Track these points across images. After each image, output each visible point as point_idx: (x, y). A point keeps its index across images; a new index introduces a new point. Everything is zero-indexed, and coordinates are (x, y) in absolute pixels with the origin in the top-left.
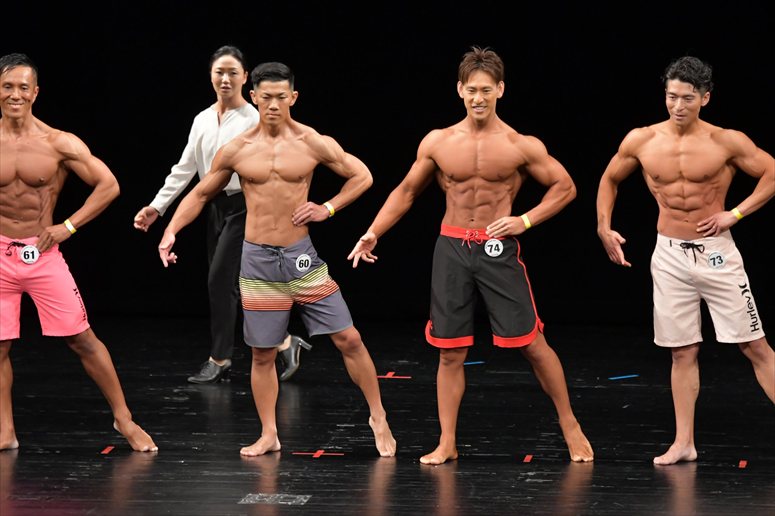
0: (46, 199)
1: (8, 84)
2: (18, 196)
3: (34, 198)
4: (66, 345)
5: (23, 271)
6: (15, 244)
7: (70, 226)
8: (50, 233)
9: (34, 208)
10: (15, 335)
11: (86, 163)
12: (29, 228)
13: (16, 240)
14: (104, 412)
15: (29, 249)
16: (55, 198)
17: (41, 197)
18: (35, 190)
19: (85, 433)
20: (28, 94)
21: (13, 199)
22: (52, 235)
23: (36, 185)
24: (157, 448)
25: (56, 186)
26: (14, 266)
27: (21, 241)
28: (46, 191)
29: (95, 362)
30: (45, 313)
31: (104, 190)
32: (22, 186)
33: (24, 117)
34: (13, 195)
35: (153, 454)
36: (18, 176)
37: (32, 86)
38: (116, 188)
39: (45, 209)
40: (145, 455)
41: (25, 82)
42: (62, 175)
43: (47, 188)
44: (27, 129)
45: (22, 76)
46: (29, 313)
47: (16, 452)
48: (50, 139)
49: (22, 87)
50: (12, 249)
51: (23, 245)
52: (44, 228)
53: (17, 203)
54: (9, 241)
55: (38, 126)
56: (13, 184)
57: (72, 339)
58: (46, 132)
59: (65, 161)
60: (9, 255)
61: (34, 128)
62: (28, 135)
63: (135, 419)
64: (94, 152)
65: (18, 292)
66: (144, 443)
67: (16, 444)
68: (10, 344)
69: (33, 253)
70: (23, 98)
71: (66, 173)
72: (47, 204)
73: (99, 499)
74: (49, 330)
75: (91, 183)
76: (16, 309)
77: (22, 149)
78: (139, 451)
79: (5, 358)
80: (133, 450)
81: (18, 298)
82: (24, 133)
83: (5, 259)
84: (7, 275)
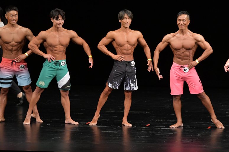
0: (191, 53)
1: (180, 20)
2: (183, 53)
3: (187, 53)
4: (197, 97)
5: (184, 75)
6: (182, 67)
7: (197, 61)
8: (191, 64)
9: (187, 56)
10: (182, 93)
11: (203, 43)
12: (186, 62)
13: (182, 66)
14: (208, 116)
15: (186, 68)
16: (194, 53)
17: (190, 53)
18: (188, 51)
19: (203, 122)
20: (185, 23)
21: (182, 53)
22: (192, 64)
23: (188, 49)
24: (224, 127)
25: (194, 50)
26: (181, 73)
27: (184, 66)
28: (191, 51)
29: (205, 101)
30: (190, 87)
31: (208, 51)
32: (184, 50)
33: (185, 29)
34: (181, 52)
35: (223, 129)
36: (183, 47)
37: (187, 20)
38: (212, 51)
39: (191, 56)
40: (221, 129)
41: (185, 19)
42: (196, 47)
43: (191, 50)
44: (186, 33)
45: (184, 17)
46: (186, 87)
47: (183, 128)
48: (192, 36)
49: (183, 20)
50: (181, 68)
51: (184, 67)
52: (190, 62)
53: (183, 55)
54: (180, 66)
55: (189, 32)
56: (182, 49)
57: (199, 95)
58: (192, 34)
59: (197, 42)
60: (180, 70)
61: (188, 33)
62: (186, 35)
63: (218, 118)
64: (206, 40)
65: (183, 81)
66: (220, 126)
67: (182, 125)
68: (180, 96)
69: (187, 69)
70: (184, 24)
71: (197, 46)
72: (191, 55)
73: (207, 142)
74: (192, 92)
75: (204, 49)
76: (182, 86)
77: (184, 39)
78: (219, 128)
79: (179, 100)
80: (217, 128)
81: (183, 82)
82: (185, 34)
83: (179, 71)
84: (179, 76)
